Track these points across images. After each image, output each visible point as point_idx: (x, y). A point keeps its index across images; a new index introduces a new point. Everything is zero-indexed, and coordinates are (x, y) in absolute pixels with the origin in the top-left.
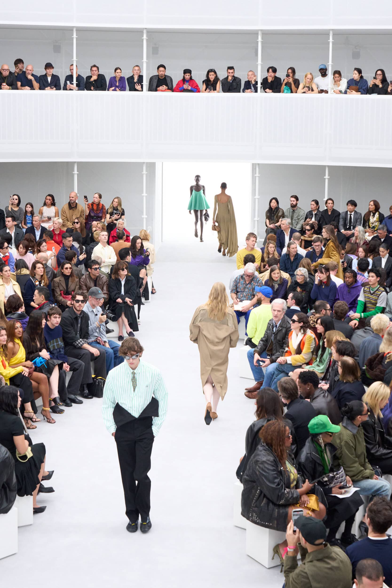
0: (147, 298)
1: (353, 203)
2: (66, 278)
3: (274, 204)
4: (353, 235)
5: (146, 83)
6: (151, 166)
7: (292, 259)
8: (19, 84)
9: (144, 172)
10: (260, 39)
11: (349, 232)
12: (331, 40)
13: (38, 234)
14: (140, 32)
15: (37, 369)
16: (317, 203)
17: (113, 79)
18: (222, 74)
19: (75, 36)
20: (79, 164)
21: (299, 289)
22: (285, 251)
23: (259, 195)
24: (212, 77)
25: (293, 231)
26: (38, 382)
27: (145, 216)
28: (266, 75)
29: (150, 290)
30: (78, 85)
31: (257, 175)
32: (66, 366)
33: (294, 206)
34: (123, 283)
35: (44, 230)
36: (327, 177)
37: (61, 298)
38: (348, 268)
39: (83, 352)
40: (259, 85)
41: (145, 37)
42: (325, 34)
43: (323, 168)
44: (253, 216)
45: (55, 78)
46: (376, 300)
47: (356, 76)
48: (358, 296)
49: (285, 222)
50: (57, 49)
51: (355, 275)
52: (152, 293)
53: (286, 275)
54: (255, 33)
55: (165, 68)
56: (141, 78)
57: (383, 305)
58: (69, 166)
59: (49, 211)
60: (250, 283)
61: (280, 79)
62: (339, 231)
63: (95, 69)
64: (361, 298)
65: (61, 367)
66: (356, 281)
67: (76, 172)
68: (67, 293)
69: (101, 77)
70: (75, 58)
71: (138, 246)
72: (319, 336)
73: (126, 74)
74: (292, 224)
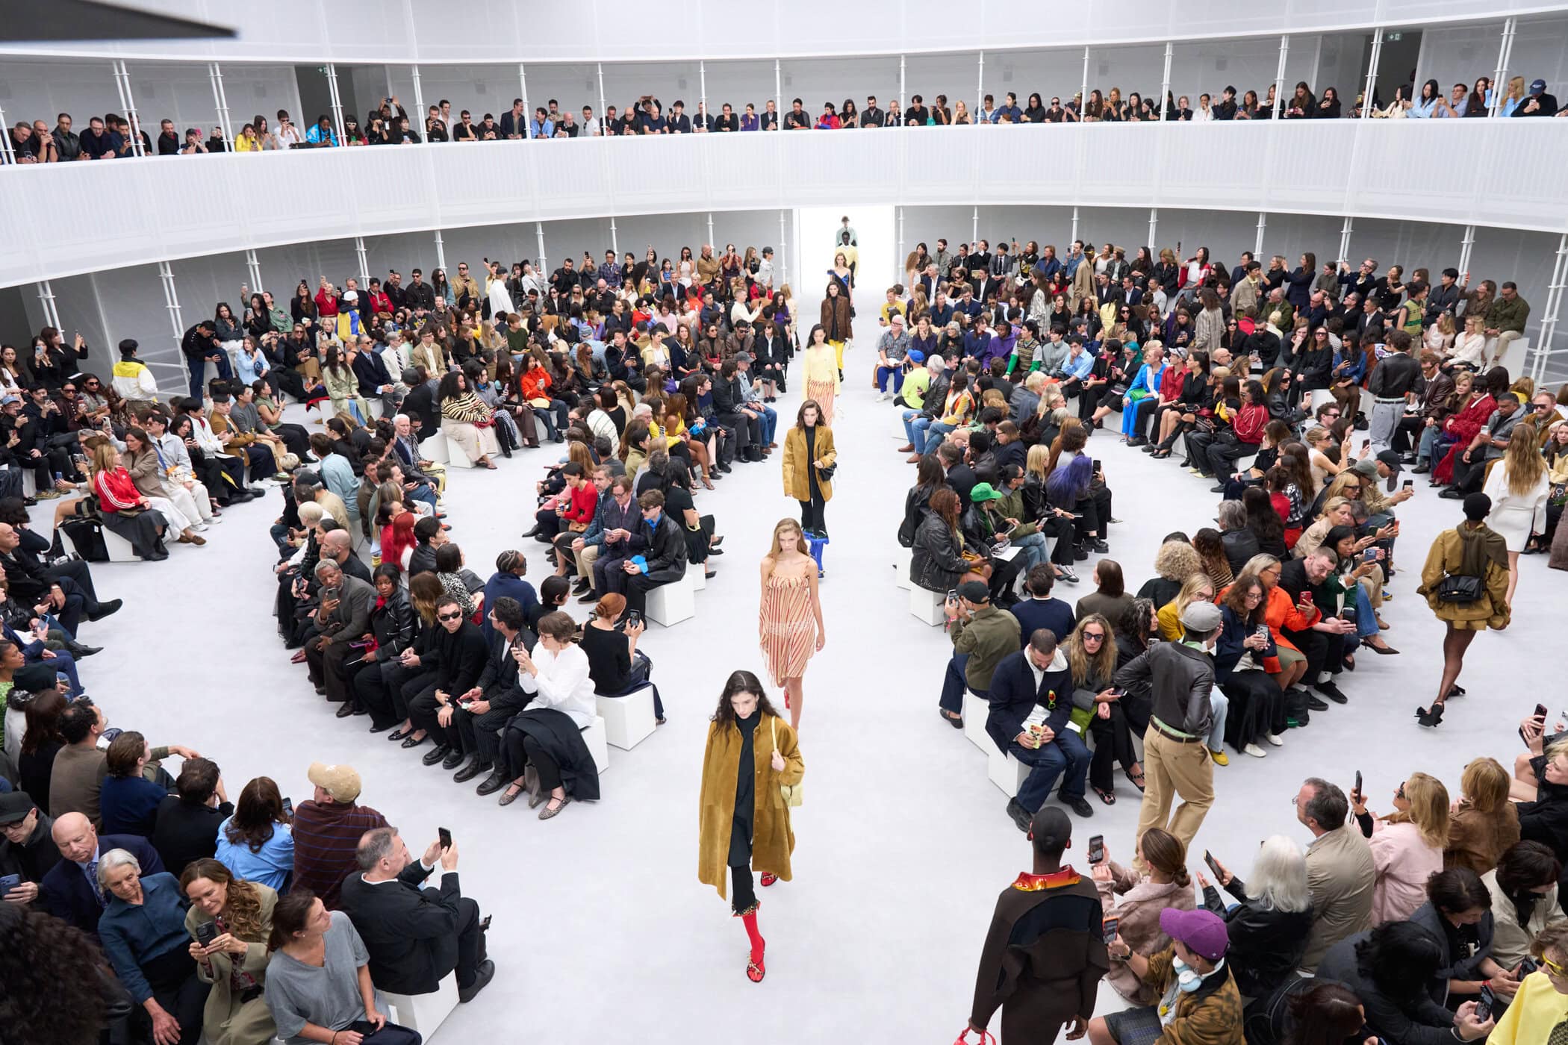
0: (792, 356)
1: (1004, 247)
2: (712, 340)
3: (921, 250)
4: (1002, 280)
5: (780, 121)
6: (789, 213)
7: (941, 311)
8: (646, 128)
9: (782, 220)
10: (903, 64)
11: (999, 277)
12: (981, 62)
13: (675, 291)
14: (772, 61)
15: (694, 437)
16: (966, 248)
17: (745, 117)
18: (861, 106)
19: (702, 70)
20: (714, 214)
21: (950, 343)
22: (932, 302)
23: (904, 239)
24: (850, 109)
25: (940, 279)
26: (696, 449)
27: (784, 267)
28: (911, 105)
29: (795, 347)
30: (708, 127)
31: (901, 218)
32: (722, 433)
33: (940, 251)
34: (770, 342)
35: (681, 287)
36: (975, 218)
37: (706, 361)
38: (999, 316)
39: (740, 416)
40: (903, 118)
41: (778, 68)
42: (975, 54)
43: (972, 207)
44: (897, 264)
45: (684, 118)
46: (1032, 354)
47: (1009, 102)
48: (1011, 350)
49: (932, 269)
50: (683, 84)
51: (1009, 328)
52: (797, 349)
53: (936, 330)
54: (897, 57)
55: (801, 103)
56: (775, 114)
57: (1040, 359)
58: (703, 216)
59: (686, 266)
60: (899, 338)
61: (926, 109)
62: (989, 276)
63: (727, 108)
64: (1015, 352)
65: (717, 434)
66: (1010, 333)
67: (710, 223)
68: (713, 356)
69: (734, 116)
70: (703, 96)
71: (780, 302)
72: (976, 396)
73: (760, 110)
74: (938, 270)
